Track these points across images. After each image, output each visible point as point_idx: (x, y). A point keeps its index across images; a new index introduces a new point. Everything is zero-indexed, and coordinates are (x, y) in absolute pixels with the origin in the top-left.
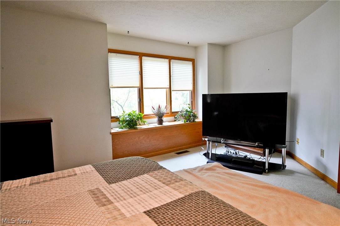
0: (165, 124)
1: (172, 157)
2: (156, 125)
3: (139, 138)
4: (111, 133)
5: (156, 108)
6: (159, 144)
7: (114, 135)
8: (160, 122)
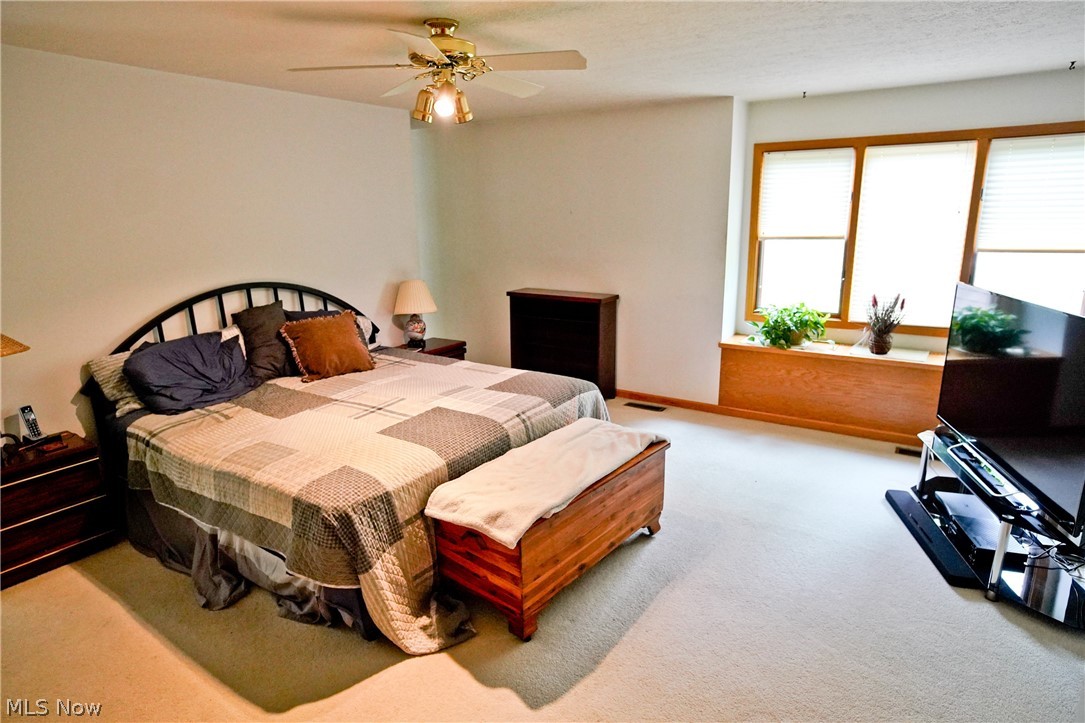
0: (893, 355)
1: (878, 452)
2: (864, 353)
3: (789, 372)
4: (720, 345)
5: (884, 303)
6: (847, 406)
7: (728, 351)
8: (880, 347)
